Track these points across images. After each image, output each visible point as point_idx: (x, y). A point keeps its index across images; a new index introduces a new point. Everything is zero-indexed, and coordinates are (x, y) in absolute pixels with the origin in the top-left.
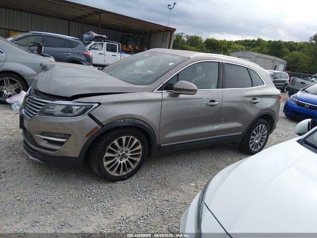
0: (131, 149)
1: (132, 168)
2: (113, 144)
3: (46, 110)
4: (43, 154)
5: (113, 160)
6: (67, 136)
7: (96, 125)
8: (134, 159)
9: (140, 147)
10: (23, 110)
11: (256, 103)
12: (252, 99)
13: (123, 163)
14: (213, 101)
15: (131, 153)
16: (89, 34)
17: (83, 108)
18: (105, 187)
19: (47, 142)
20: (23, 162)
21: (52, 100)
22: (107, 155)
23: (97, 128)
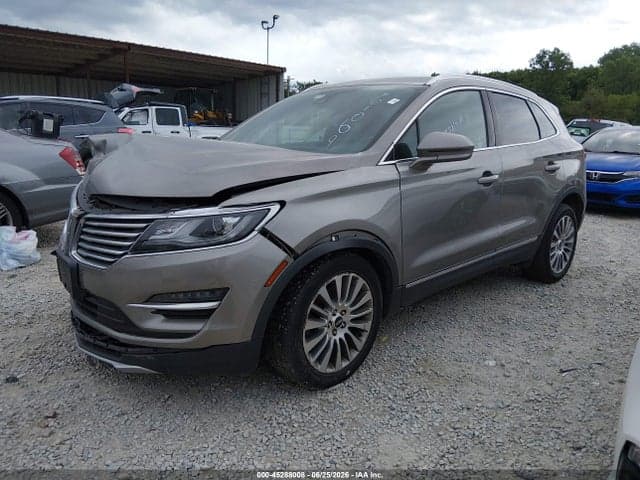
0: (352, 306)
1: (356, 349)
2: (320, 295)
3: (152, 237)
4: (156, 349)
5: (322, 336)
6: (218, 294)
7: (281, 255)
8: (360, 326)
9: (368, 296)
10: (74, 252)
11: (554, 171)
12: (546, 163)
13: (340, 340)
14: (487, 174)
15: (353, 312)
16: (122, 90)
17: (247, 219)
18: (315, 402)
19: (162, 318)
20: (86, 381)
21: (164, 212)
22: (310, 325)
23: (285, 262)
